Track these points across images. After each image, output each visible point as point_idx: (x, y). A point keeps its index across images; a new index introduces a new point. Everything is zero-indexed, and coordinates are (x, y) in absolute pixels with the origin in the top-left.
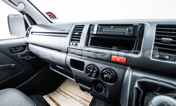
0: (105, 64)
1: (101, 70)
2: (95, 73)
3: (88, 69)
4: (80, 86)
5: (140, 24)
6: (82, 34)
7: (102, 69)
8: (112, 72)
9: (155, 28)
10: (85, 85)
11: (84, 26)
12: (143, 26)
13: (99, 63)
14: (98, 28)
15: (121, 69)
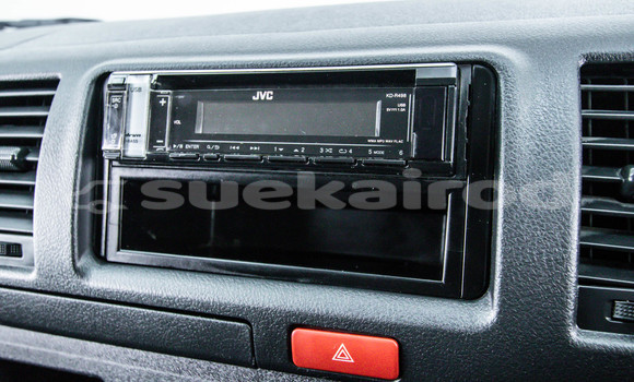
5: (461, 63)
6: (43, 159)
9: (571, 88)
11: (53, 83)
12: (485, 76)
14: (156, 111)
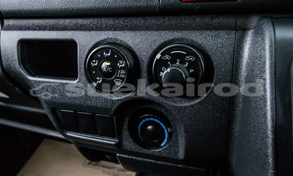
0: (159, 28)
1: (144, 55)
2: (123, 72)
3: (95, 64)
4: (77, 142)
7: (150, 52)
8: (190, 53)
10: (94, 132)
13: (133, 28)
15: (222, 33)
